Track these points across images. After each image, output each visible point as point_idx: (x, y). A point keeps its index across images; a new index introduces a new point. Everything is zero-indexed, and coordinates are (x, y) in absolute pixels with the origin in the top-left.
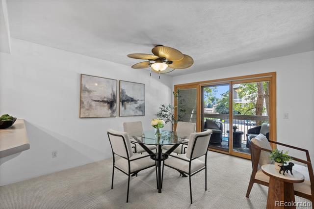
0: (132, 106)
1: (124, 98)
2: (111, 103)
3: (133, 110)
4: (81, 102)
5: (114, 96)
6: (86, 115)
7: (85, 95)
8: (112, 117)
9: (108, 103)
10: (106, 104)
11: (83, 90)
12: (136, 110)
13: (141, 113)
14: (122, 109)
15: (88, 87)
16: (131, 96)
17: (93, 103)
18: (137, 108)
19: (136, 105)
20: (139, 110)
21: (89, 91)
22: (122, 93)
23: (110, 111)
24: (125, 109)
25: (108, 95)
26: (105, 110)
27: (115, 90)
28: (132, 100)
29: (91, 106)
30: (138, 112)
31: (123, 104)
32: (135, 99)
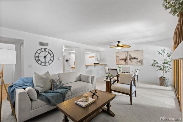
0: (134, 61)
1: (131, 58)
2: (125, 60)
3: (136, 63)
4: (116, 60)
5: (126, 57)
6: (118, 64)
7: (117, 58)
8: (125, 65)
9: (124, 60)
10: (123, 60)
11: (117, 56)
12: (137, 63)
13: (140, 64)
14: (130, 62)
15: (118, 55)
16: (134, 57)
17: (119, 60)
18: (137, 62)
19: (137, 61)
20: (139, 62)
21: (118, 57)
22: (130, 56)
23: (125, 63)
24: (131, 62)
25: (124, 57)
26: (123, 62)
27: (127, 55)
28: (135, 58)
29: (119, 61)
30: (138, 63)
31: (130, 60)
32: (136, 58)
